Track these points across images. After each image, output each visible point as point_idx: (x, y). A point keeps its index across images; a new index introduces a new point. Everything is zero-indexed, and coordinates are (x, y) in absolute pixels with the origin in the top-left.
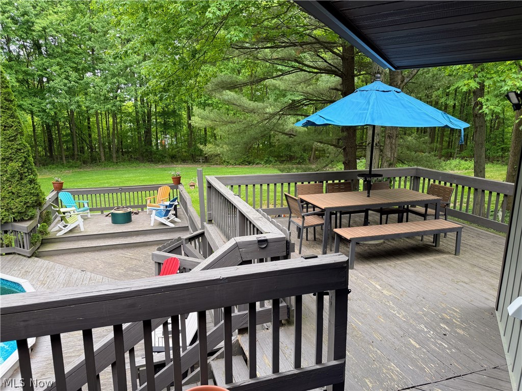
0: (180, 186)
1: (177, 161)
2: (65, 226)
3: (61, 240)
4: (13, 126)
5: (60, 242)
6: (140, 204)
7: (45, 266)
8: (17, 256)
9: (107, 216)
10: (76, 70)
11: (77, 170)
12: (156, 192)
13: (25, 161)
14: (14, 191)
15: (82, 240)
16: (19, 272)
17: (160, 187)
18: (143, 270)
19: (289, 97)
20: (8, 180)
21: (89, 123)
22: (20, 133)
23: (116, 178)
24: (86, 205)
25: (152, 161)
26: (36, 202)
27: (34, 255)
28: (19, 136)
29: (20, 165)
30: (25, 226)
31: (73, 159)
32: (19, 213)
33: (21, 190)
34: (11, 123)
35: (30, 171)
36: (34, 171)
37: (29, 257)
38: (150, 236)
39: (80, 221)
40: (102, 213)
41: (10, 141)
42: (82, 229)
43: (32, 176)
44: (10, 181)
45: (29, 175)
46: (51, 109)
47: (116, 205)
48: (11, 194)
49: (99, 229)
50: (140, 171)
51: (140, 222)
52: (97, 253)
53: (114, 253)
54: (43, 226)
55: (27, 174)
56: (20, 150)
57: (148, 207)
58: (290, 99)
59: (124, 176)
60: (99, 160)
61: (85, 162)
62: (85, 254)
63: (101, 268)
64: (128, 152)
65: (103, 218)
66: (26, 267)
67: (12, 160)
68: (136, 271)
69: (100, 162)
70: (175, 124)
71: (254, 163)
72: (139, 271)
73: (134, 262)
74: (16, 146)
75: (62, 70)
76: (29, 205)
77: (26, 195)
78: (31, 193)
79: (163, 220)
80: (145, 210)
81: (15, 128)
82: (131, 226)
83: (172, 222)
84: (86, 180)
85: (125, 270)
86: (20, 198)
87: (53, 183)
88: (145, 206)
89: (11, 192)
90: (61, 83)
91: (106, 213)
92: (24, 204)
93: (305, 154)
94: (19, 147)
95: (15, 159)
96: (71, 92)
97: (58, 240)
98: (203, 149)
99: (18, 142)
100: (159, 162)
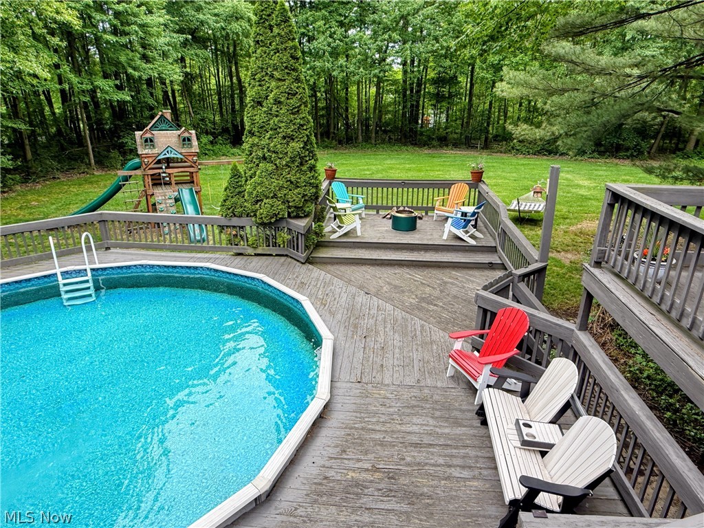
0: (481, 185)
1: (447, 146)
2: (340, 227)
3: (335, 244)
4: (297, 93)
5: (333, 246)
6: (425, 205)
7: (321, 278)
8: (290, 259)
9: (384, 217)
10: (341, 24)
11: (332, 151)
12: (447, 190)
13: (307, 140)
14: (293, 180)
15: (359, 248)
16: (294, 282)
17: (453, 184)
18: (441, 304)
19: (638, 51)
20: (287, 165)
21: (347, 94)
22: (304, 103)
23: (377, 165)
24: (361, 201)
25: (416, 144)
26: (314, 196)
27: (309, 261)
28: (303, 107)
29: (302, 146)
30: (302, 224)
31: (328, 138)
32: (295, 207)
33: (300, 178)
34: (295, 89)
35: (311, 155)
36: (315, 154)
37: (303, 263)
38: (443, 253)
39: (357, 224)
40: (378, 212)
41: (293, 114)
42: (359, 234)
43: (312, 162)
44: (289, 167)
45: (310, 160)
46: (311, 76)
47: (395, 204)
48: (289, 183)
49: (379, 235)
50: (403, 156)
51: (427, 233)
52: (378, 268)
53: (398, 271)
54: (319, 226)
55: (307, 159)
56: (302, 125)
57: (436, 211)
58: (639, 55)
59: (385, 162)
60: (356, 139)
61: (340, 142)
62: (364, 268)
63: (386, 292)
64: (385, 132)
65: (379, 219)
66: (301, 276)
67: (293, 139)
68: (432, 304)
69: (356, 142)
70: (451, 96)
71: (557, 153)
72: (435, 305)
73: (428, 290)
74: (299, 121)
75: (327, 26)
76: (307, 198)
77: (305, 186)
78: (310, 183)
79: (460, 233)
80: (429, 214)
81: (299, 97)
82: (418, 236)
83: (472, 237)
84: (343, 164)
85: (417, 300)
86: (299, 189)
87: (326, 170)
88: (433, 209)
89: (290, 181)
90: (325, 43)
91: (382, 213)
92: (302, 197)
93: (643, 144)
94: (302, 122)
95: (297, 137)
96: (335, 54)
97: (332, 244)
98: (513, 132)
99: (301, 116)
100: (425, 146)
